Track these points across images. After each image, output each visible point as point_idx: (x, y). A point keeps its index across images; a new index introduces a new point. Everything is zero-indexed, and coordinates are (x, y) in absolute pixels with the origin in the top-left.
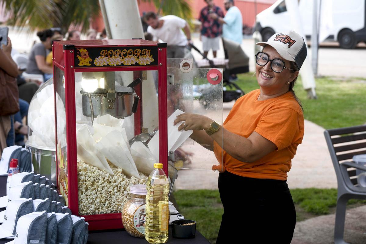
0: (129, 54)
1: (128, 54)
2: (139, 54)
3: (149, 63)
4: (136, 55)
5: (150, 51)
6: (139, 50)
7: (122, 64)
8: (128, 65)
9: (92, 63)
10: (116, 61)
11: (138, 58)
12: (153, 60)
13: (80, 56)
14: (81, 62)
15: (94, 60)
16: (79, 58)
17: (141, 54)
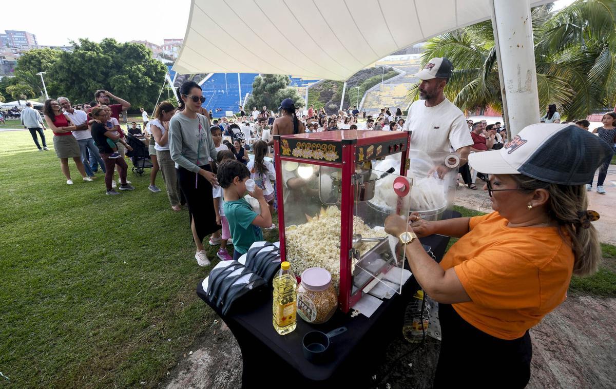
0: (318, 148)
1: (316, 148)
2: (325, 149)
3: (334, 160)
4: (323, 150)
5: (335, 147)
6: (325, 145)
7: (312, 158)
8: (316, 159)
9: (291, 153)
10: (307, 153)
11: (325, 153)
12: (338, 157)
13: (283, 146)
14: (284, 151)
15: (292, 150)
16: (283, 148)
17: (328, 150)
